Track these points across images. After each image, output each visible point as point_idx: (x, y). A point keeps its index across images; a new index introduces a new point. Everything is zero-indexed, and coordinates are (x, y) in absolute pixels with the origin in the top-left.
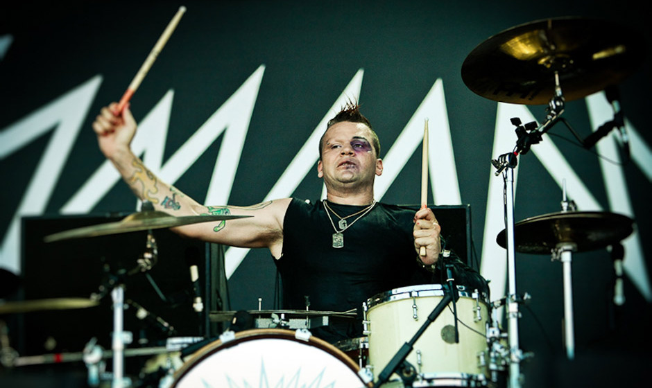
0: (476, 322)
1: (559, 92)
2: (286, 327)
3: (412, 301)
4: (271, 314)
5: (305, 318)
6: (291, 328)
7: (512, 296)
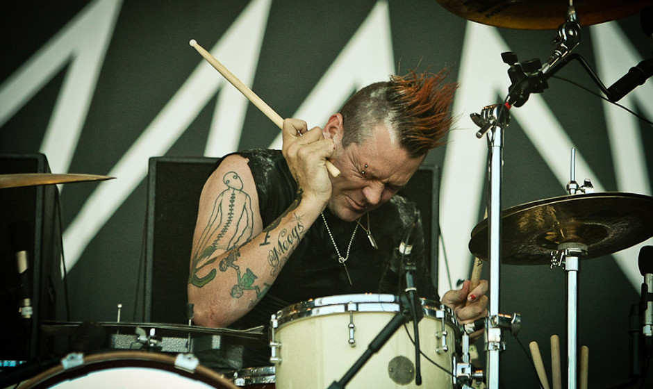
0: (439, 353)
1: (573, 15)
2: (157, 349)
3: (347, 317)
4: (134, 329)
5: (187, 337)
6: (163, 350)
7: (493, 318)
